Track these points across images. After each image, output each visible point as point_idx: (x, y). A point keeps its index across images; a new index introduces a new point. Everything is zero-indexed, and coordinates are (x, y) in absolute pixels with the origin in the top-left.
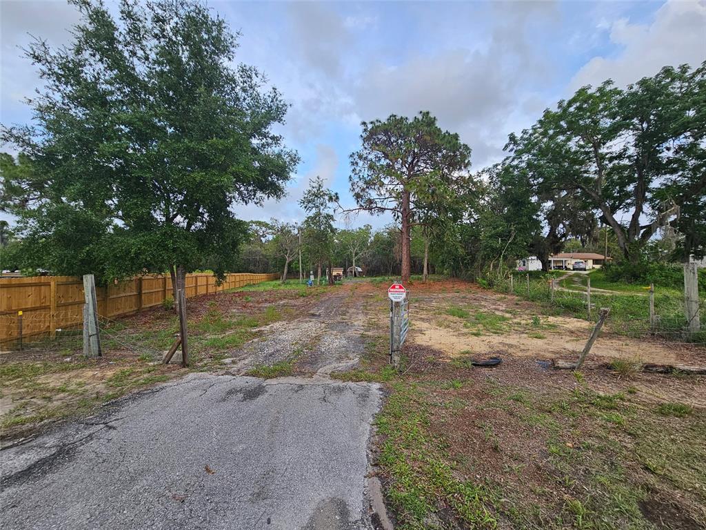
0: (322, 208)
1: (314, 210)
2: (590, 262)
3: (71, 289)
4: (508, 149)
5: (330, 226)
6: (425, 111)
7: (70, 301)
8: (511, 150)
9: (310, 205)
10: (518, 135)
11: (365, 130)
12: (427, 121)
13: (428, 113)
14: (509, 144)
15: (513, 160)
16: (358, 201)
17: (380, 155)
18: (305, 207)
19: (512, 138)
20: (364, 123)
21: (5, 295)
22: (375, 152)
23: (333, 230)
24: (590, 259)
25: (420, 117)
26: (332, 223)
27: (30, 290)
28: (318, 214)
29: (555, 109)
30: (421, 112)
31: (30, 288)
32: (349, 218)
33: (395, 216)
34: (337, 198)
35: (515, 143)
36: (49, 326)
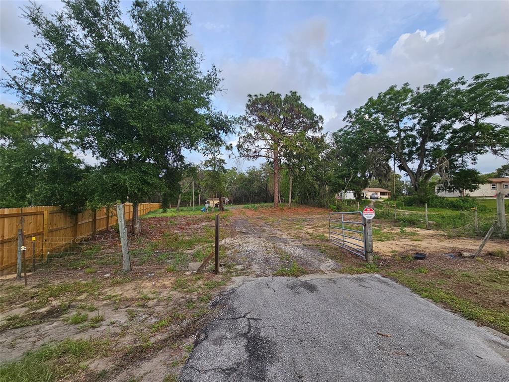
0: (216, 154)
1: (210, 156)
2: (379, 194)
3: (55, 218)
4: (346, 121)
5: (223, 167)
6: (294, 91)
7: (55, 228)
8: (348, 121)
9: (207, 152)
10: (353, 112)
11: (250, 100)
12: (294, 98)
13: (296, 92)
14: (347, 117)
15: (350, 128)
16: (239, 150)
17: (257, 118)
18: (204, 153)
19: (349, 113)
20: (250, 96)
21: (15, 223)
22: (254, 117)
23: (225, 171)
24: (379, 192)
25: (290, 94)
26: (224, 165)
27: (31, 219)
28: (214, 159)
29: (375, 98)
30: (291, 92)
31: (31, 216)
32: (240, 163)
33: (268, 161)
34: (232, 147)
35: (351, 117)
36: (42, 250)
